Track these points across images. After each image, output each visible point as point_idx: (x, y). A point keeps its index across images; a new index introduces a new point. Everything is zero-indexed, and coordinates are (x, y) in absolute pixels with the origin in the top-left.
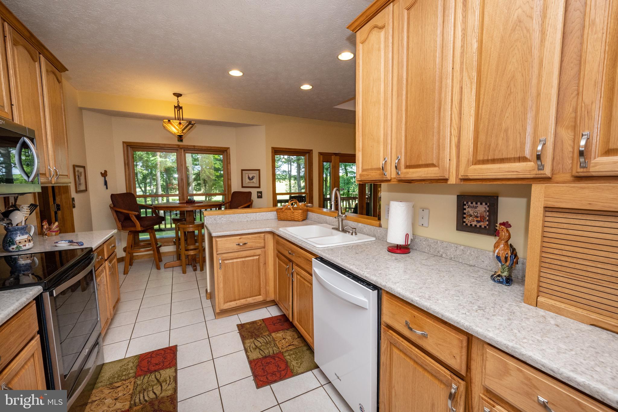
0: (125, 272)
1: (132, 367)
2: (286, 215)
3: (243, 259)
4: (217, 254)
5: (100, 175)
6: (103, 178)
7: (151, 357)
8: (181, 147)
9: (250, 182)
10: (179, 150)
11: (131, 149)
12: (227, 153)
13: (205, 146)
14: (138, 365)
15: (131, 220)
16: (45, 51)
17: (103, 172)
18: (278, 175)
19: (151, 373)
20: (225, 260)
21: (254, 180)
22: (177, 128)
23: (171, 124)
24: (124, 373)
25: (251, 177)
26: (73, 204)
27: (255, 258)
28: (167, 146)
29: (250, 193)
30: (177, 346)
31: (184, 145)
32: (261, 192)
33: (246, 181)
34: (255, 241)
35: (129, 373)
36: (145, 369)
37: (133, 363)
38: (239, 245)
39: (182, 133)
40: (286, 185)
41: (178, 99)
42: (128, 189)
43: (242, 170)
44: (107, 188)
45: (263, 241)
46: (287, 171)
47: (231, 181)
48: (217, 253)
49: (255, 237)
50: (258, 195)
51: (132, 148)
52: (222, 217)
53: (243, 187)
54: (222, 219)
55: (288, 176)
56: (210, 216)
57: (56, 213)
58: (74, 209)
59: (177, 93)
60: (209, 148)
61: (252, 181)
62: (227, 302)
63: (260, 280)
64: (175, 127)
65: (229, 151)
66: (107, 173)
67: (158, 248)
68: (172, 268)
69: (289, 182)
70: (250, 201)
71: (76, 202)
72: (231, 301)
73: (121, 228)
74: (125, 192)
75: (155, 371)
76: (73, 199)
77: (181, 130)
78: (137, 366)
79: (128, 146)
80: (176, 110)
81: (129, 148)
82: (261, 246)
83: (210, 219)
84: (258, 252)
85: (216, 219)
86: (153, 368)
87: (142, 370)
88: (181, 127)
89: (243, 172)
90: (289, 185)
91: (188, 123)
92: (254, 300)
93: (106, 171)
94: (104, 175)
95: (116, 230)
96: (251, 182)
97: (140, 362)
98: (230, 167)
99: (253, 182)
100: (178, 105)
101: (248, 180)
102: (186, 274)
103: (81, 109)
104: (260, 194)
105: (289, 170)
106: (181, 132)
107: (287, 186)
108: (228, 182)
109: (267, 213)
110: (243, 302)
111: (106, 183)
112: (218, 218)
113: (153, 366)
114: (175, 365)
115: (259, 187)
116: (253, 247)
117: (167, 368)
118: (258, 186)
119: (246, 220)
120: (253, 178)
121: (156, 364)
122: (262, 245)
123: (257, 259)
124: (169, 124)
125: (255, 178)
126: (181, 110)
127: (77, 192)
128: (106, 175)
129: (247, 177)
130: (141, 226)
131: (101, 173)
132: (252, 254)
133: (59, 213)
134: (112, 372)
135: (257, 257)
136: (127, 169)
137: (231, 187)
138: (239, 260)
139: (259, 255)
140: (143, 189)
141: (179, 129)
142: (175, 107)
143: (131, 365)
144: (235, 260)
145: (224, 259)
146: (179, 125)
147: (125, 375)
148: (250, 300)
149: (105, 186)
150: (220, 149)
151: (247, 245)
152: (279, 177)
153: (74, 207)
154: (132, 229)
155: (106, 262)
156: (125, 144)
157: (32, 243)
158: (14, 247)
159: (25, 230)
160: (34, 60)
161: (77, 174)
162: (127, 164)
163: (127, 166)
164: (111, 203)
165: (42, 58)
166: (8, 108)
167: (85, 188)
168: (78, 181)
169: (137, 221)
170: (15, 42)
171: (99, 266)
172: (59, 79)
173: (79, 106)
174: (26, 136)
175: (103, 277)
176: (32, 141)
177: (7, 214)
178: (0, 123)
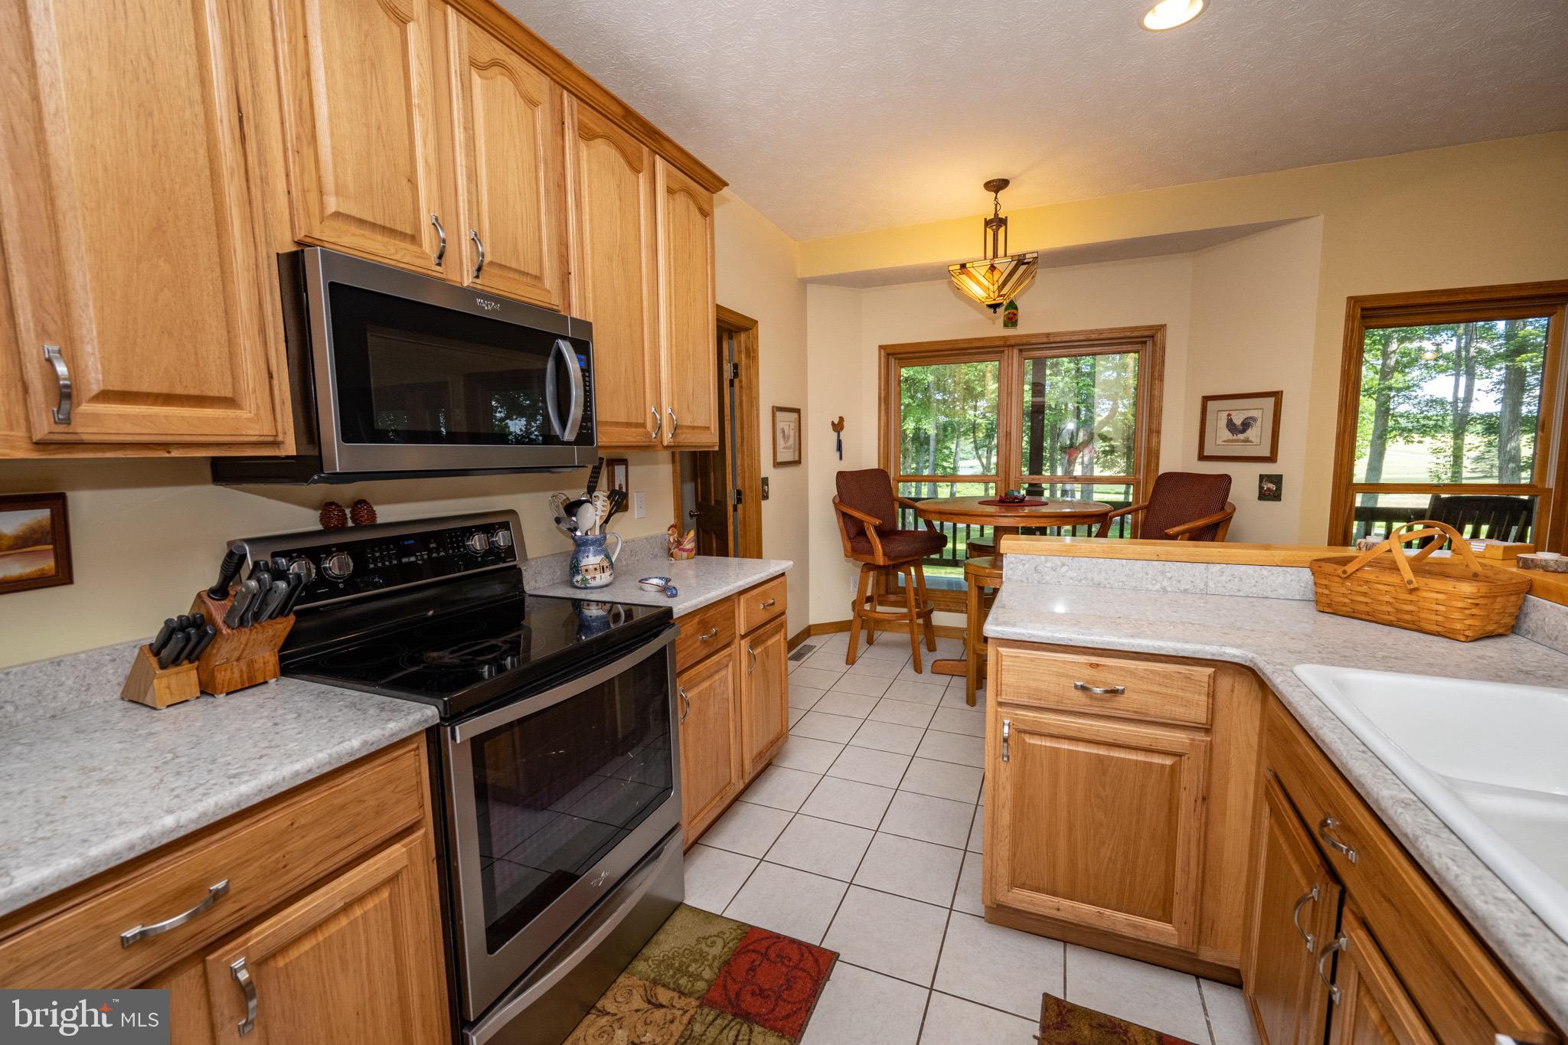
0: (850, 659)
2: (1365, 594)
3: (1102, 751)
4: (1000, 704)
5: (831, 427)
6: (836, 435)
8: (1012, 342)
9: (1233, 441)
10: (1006, 352)
11: (897, 360)
12: (1154, 344)
13: (1080, 331)
14: (728, 962)
15: (866, 535)
16: (665, 143)
17: (836, 422)
18: (1401, 416)
19: (736, 1016)
20: (1025, 732)
21: (1251, 433)
22: (985, 282)
23: (969, 274)
24: (692, 968)
25: (1238, 420)
26: (764, 491)
27: (1157, 760)
28: (974, 345)
29: (1226, 480)
30: (837, 956)
31: (1020, 336)
32: (1277, 480)
33: (1220, 438)
34: (1164, 690)
35: (699, 977)
36: (732, 992)
38: (1083, 688)
39: (999, 296)
40: (1436, 451)
41: (996, 198)
42: (882, 461)
43: (1206, 399)
44: (841, 458)
45: (1204, 698)
46: (1450, 399)
47: (1159, 437)
48: (999, 700)
49: (1166, 676)
50: (1261, 488)
51: (899, 359)
52: (1063, 565)
53: (1202, 457)
54: (1064, 569)
55: (1450, 418)
56: (1022, 557)
57: (735, 509)
58: (763, 503)
59: (993, 181)
60: (1093, 336)
61: (1241, 436)
62: (1023, 886)
63: (1171, 860)
64: (978, 283)
65: (1164, 337)
66: (845, 423)
67: (926, 615)
68: (950, 677)
69: (1451, 442)
70: (1223, 509)
71: (772, 489)
72: (1038, 890)
73: (850, 553)
74: (876, 467)
75: (748, 1017)
76: (765, 481)
77: (996, 286)
78: (725, 964)
79: (888, 354)
80: (990, 232)
81: (892, 361)
82: (1192, 717)
83: (1021, 567)
84: (1179, 739)
85: (1039, 568)
86: (750, 1001)
87: (724, 988)
88: (996, 278)
89: (1210, 404)
90: (1449, 452)
91: (1014, 263)
92: (1135, 926)
93: (841, 419)
94: (838, 427)
95: (791, 563)
96: (1237, 441)
97: (737, 954)
98: (1161, 391)
99: (1247, 440)
100: (996, 214)
101: (1227, 435)
102: (974, 708)
103: (804, 283)
104: (1273, 487)
105: (1461, 394)
106: (996, 294)
107: (1441, 455)
108: (1149, 441)
109: (1265, 571)
110: (1084, 911)
111: (839, 448)
112: (1049, 564)
113: (752, 995)
115: (1272, 458)
116: (1147, 715)
117: (774, 1027)
118: (1268, 454)
119: (1158, 587)
120: (1246, 425)
121: (761, 993)
122: (1200, 715)
123: (1163, 766)
124: (964, 277)
125: (1259, 420)
126: (1002, 230)
127: (777, 464)
128: (842, 428)
129: (1223, 423)
130: (885, 554)
131: (833, 422)
132: (1145, 743)
133: (740, 507)
135: (1168, 761)
136: (883, 412)
137: (1158, 458)
138: (1081, 748)
139: (1180, 755)
140: (984, 461)
141: (991, 287)
142: (987, 223)
144: (1065, 746)
145: (1022, 727)
146: (989, 275)
147: (690, 975)
148: (1119, 920)
149: (838, 454)
150: (1128, 334)
151: (1120, 698)
152: (1403, 422)
153: (766, 497)
154: (868, 559)
155: (743, 642)
156: (882, 351)
157: (608, 573)
158: (579, 578)
159: (601, 545)
160: (637, 171)
161: (780, 425)
162: (885, 397)
163: (883, 404)
164: (836, 493)
165: (660, 164)
166: (551, 281)
167: (797, 459)
168: (780, 442)
169: (878, 541)
170: (586, 134)
171: (705, 652)
172: (706, 207)
173: (799, 277)
174: (564, 338)
175: (724, 681)
176: (583, 347)
177: (572, 508)
178: (486, 307)
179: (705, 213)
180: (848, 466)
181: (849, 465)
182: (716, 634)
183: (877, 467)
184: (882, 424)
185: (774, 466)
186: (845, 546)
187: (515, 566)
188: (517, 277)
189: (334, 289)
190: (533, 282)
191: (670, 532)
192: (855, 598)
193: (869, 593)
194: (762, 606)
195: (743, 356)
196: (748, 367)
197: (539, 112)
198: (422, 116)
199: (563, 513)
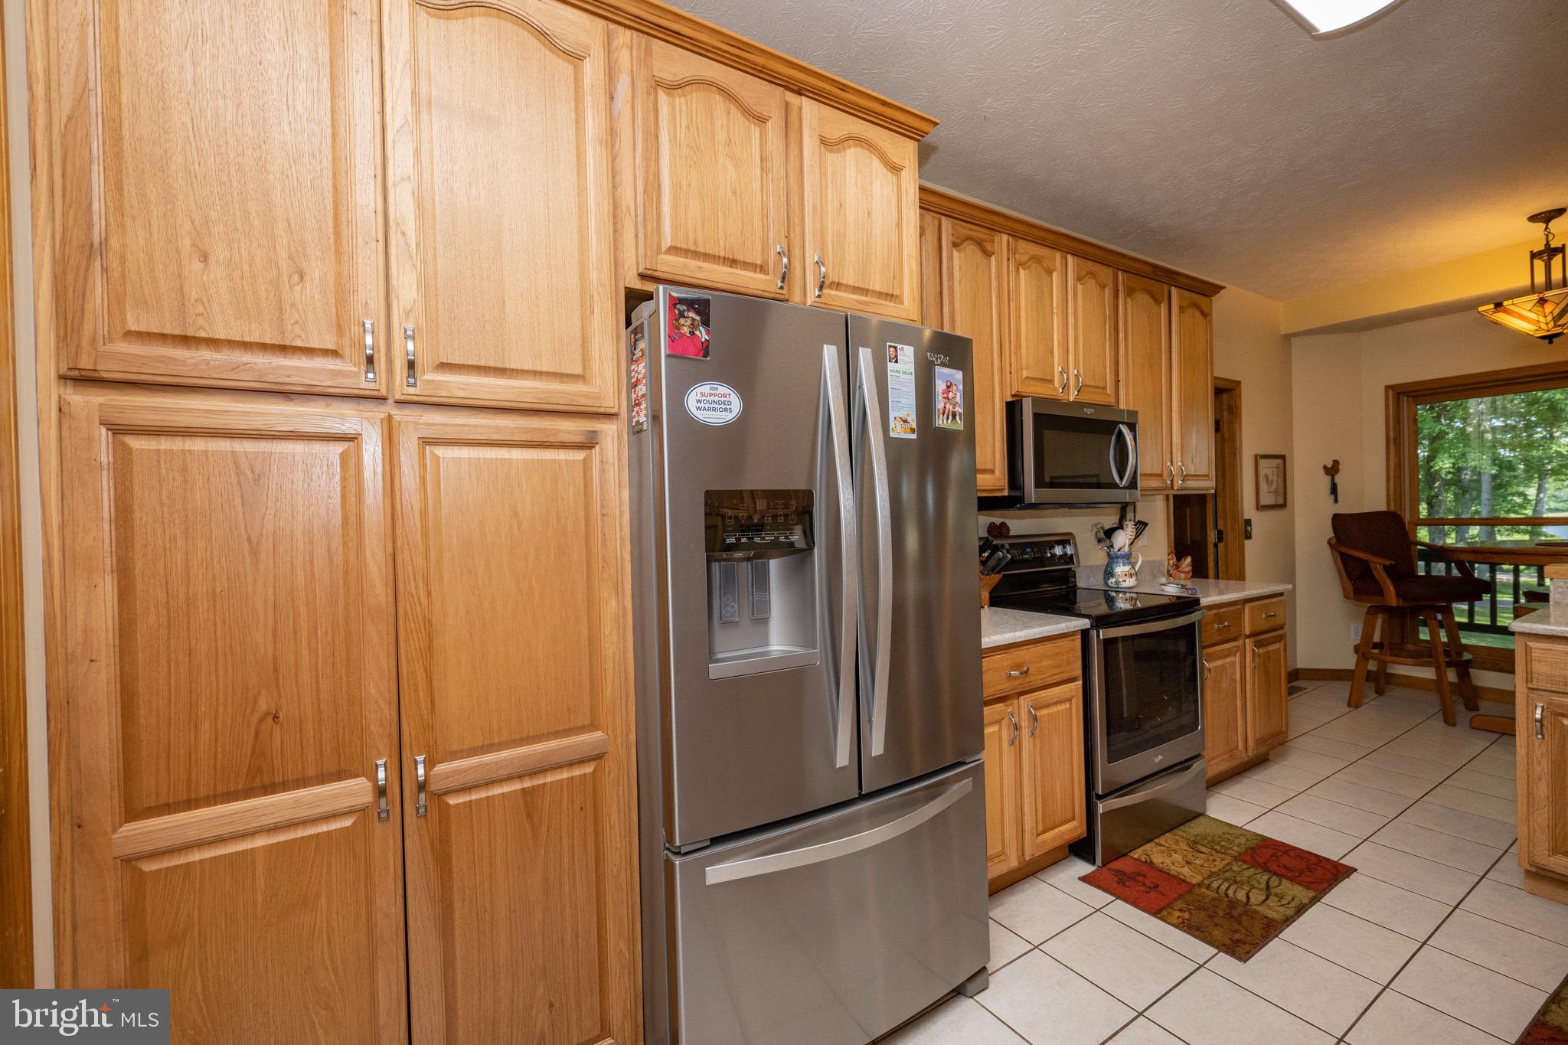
0: (1353, 702)
1: (1240, 844)
5: (1322, 471)
6: (1329, 478)
7: (1286, 852)
11: (1411, 399)
14: (1253, 848)
15: (1373, 577)
16: (1177, 277)
17: (1329, 465)
19: (1265, 871)
22: (1533, 315)
23: (1508, 311)
24: (1223, 843)
26: (1246, 531)
30: (1356, 870)
35: (1230, 849)
36: (1261, 861)
37: (1247, 841)
39: (1553, 327)
41: (1547, 229)
42: (1392, 504)
44: (1336, 501)
51: (1414, 397)
57: (1216, 545)
58: (1247, 543)
59: (1544, 213)
64: (1523, 317)
66: (1340, 467)
67: (1461, 666)
68: (1498, 735)
71: (1255, 529)
73: (1352, 594)
74: (1383, 508)
75: (1275, 874)
76: (1248, 522)
77: (1547, 318)
78: (1251, 848)
79: (1399, 394)
80: (1540, 262)
81: (1404, 399)
86: (1274, 867)
87: (1253, 857)
93: (1336, 463)
94: (1332, 470)
97: (1259, 847)
100: (1547, 244)
103: (1288, 338)
106: (1551, 325)
111: (1334, 490)
113: (1278, 866)
114: (1324, 891)
117: (1300, 884)
121: (1285, 867)
124: (1501, 314)
126: (1557, 259)
127: (1260, 507)
128: (1337, 472)
130: (1398, 595)
131: (1325, 467)
133: (1221, 546)
134: (1207, 830)
142: (1536, 254)
143: (1243, 840)
147: (1222, 846)
149: (1333, 497)
153: (1248, 536)
154: (1376, 601)
155: (1247, 641)
156: (1390, 392)
157: (1134, 578)
158: (1113, 580)
159: (1128, 559)
160: (1158, 302)
161: (1262, 472)
162: (1395, 439)
163: (1392, 445)
164: (1331, 535)
165: (1174, 291)
166: (1110, 390)
167: (1281, 501)
168: (1264, 487)
169: (1389, 582)
170: (1130, 292)
171: (1219, 638)
172: (1206, 310)
173: (1282, 333)
174: (1123, 423)
175: (1233, 664)
176: (1132, 427)
177: (1109, 533)
178: (1089, 412)
179: (1204, 315)
180: (1346, 507)
181: (1348, 505)
182: (1228, 626)
183: (1385, 509)
184: (1392, 464)
185: (1257, 509)
186: (1344, 588)
187: (1070, 569)
188: (1094, 390)
189: (1036, 416)
190: (1102, 391)
191: (1170, 557)
192: (1358, 642)
193: (1377, 638)
194: (1264, 616)
195: (1225, 413)
196: (1231, 423)
197: (1107, 290)
198: (1058, 317)
199: (1102, 535)
